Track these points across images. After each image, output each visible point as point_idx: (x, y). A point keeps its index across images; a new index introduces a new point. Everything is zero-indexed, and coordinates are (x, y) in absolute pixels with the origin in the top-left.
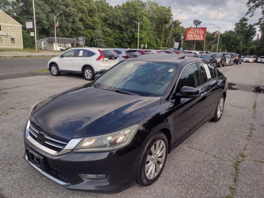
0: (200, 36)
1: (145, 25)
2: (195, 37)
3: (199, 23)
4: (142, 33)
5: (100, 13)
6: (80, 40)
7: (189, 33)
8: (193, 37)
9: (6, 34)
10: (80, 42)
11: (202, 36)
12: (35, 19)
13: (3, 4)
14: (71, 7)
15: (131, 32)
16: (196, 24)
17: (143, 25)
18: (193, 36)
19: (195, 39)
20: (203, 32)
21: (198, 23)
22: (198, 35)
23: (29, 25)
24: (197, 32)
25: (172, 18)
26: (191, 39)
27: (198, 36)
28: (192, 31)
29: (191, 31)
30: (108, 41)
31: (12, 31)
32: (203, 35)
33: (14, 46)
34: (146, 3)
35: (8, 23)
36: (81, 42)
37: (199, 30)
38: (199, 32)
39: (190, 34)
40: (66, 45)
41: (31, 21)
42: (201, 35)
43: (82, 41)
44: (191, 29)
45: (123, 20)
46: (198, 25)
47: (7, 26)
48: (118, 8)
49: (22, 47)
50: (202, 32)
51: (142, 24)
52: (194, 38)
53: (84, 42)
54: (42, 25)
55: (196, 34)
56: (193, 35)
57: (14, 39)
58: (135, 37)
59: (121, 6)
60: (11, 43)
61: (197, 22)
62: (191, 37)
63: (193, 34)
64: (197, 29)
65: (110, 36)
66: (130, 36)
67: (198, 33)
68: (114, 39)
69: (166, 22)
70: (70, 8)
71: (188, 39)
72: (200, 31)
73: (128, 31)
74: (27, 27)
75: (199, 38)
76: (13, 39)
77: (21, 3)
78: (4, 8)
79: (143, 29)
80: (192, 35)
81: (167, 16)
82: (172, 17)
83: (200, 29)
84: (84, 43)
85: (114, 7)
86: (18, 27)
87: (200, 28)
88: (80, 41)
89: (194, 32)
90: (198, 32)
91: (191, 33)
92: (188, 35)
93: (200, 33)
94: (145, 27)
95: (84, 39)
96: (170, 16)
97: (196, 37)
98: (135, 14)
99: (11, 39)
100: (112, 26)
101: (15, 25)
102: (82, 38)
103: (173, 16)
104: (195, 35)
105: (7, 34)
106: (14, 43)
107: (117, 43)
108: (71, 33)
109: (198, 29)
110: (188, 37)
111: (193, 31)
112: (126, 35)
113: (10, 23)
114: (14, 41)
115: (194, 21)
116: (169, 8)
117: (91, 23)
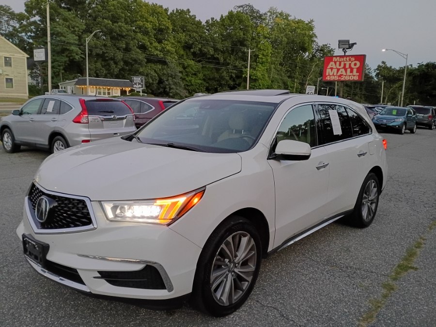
0: (352, 71)
1: (263, 55)
2: (342, 75)
3: (351, 46)
4: (257, 69)
5: (178, 34)
6: (135, 82)
7: (329, 67)
8: (339, 74)
10: (135, 86)
11: (357, 72)
12: (49, 44)
14: (122, 23)
15: (235, 67)
16: (343, 49)
17: (258, 55)
18: (337, 73)
19: (342, 79)
20: (358, 64)
21: (347, 46)
22: (349, 70)
23: (39, 54)
24: (345, 65)
25: (315, 41)
26: (332, 78)
27: (348, 73)
28: (335, 63)
29: (333, 63)
30: (192, 85)
32: (358, 70)
33: (11, 93)
34: (266, 14)
36: (137, 86)
37: (350, 60)
38: (350, 64)
39: (332, 69)
40: (110, 91)
41: (42, 48)
42: (355, 70)
43: (139, 84)
44: (334, 58)
45: (219, 46)
46: (347, 50)
48: (212, 24)
49: (25, 95)
50: (355, 64)
51: (258, 53)
53: (142, 85)
54: (69, 55)
55: (344, 67)
56: (338, 70)
57: (11, 79)
58: (243, 76)
59: (218, 20)
60: (7, 87)
61: (346, 45)
62: (333, 75)
63: (337, 68)
64: (345, 58)
65: (195, 74)
66: (234, 76)
67: (347, 66)
68: (204, 80)
69: (304, 50)
70: (120, 23)
71: (328, 78)
72: (352, 61)
73: (230, 67)
74: (36, 59)
75: (350, 76)
76: (9, 81)
77: (35, 16)
78: (7, 26)
79: (258, 63)
80: (335, 70)
81: (306, 38)
82: (315, 39)
83: (353, 59)
84: (142, 87)
85: (204, 23)
86: (21, 59)
87: (352, 56)
88: (136, 84)
89: (340, 65)
90: (348, 63)
91: (334, 67)
92: (328, 71)
93: (353, 66)
94: (262, 59)
95: (142, 81)
96: (311, 37)
97: (344, 74)
98: (244, 34)
99: (7, 79)
100: (200, 56)
101: (15, 55)
102: (139, 79)
106: (12, 87)
107: (210, 88)
109: (348, 58)
110: (327, 74)
111: (338, 63)
112: (225, 74)
113: (7, 52)
114: (11, 84)
115: (340, 41)
116: (309, 23)
117: (159, 53)
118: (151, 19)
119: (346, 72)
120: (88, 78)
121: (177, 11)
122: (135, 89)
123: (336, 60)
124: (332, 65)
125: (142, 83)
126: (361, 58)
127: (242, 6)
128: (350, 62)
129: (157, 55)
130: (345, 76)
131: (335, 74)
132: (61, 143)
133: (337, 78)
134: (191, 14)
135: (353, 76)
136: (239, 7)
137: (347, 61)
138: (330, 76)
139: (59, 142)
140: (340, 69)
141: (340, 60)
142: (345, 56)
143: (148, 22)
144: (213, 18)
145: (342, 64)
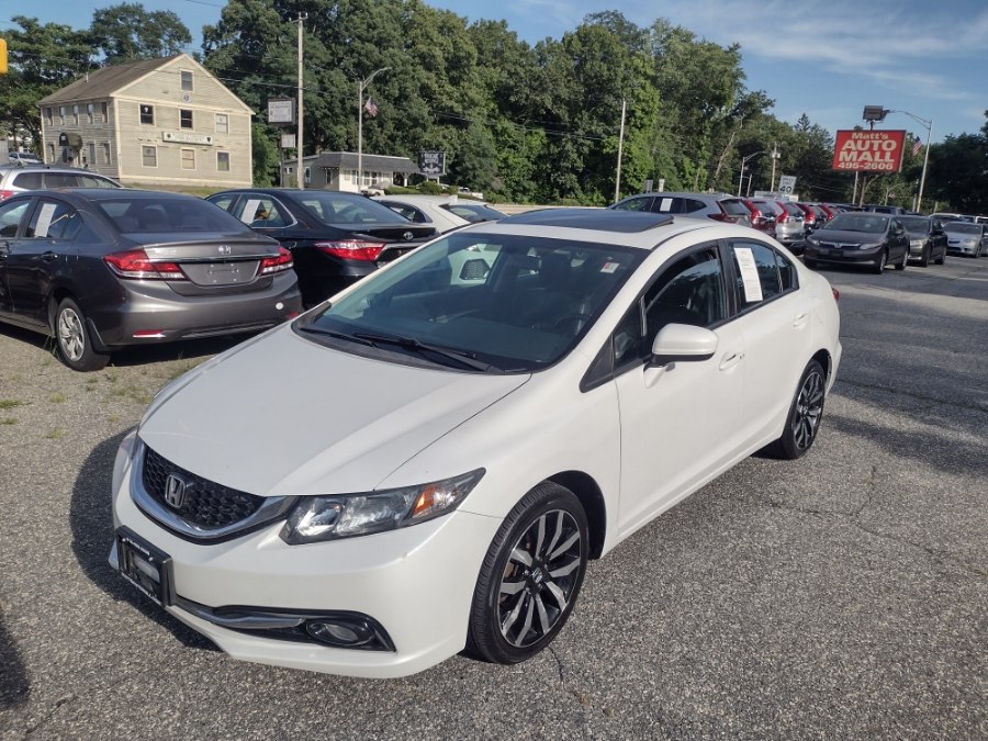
0: (882, 156)
1: (643, 110)
2: (867, 161)
3: (882, 115)
4: (632, 138)
5: (487, 67)
6: (426, 161)
7: (844, 148)
8: (861, 159)
9: (206, 141)
10: (426, 169)
11: (891, 158)
12: (301, 92)
13: (167, 38)
14: (393, 48)
15: (590, 134)
16: (870, 120)
17: (633, 112)
18: (858, 157)
19: (866, 168)
20: (894, 144)
21: (879, 116)
22: (878, 154)
23: (280, 111)
24: (872, 145)
25: (741, 85)
26: (850, 166)
27: (877, 159)
28: (856, 141)
29: (852, 142)
30: (507, 167)
31: (223, 128)
32: (893, 154)
33: (226, 179)
34: (647, 31)
35: (213, 104)
36: (431, 170)
37: (880, 138)
38: (880, 145)
39: (849, 151)
40: (377, 178)
41: (286, 100)
42: (888, 155)
43: (435, 165)
44: (855, 134)
45: (564, 93)
46: (876, 122)
47: (210, 115)
48: (547, 49)
49: (248, 184)
50: (889, 145)
51: (634, 108)
52: (863, 162)
53: (441, 168)
55: (871, 149)
56: (860, 153)
57: (226, 155)
60: (219, 169)
61: (874, 113)
62: (851, 161)
63: (858, 150)
64: (872, 135)
65: (514, 147)
66: (586, 151)
67: (875, 148)
68: (528, 157)
70: (391, 49)
71: (842, 166)
72: (884, 141)
73: (581, 132)
74: (271, 119)
75: (879, 163)
76: (223, 157)
79: (635, 125)
80: (854, 154)
81: (726, 79)
82: (741, 80)
83: (886, 136)
84: (441, 172)
85: (532, 46)
86: (241, 117)
87: (885, 132)
88: (428, 165)
89: (863, 146)
90: (876, 143)
91: (853, 147)
92: (843, 155)
93: (884, 147)
94: (640, 118)
95: (441, 160)
96: (735, 77)
97: (869, 158)
98: (609, 70)
99: (220, 154)
101: (235, 110)
102: (436, 156)
103: (744, 77)
104: (864, 154)
105: (209, 139)
106: (228, 168)
108: (392, 138)
109: (877, 135)
110: (841, 159)
111: (860, 142)
112: (569, 146)
113: (220, 105)
114: (225, 163)
115: (866, 108)
116: (731, 49)
117: (455, 105)
118: (441, 39)
119: (873, 157)
120: (360, 154)
121: (483, 23)
122: (426, 174)
123: (857, 138)
124: (849, 145)
125: (440, 165)
126: (898, 135)
127: (600, 16)
128: (881, 142)
129: (452, 107)
130: (871, 163)
131: (854, 159)
133: (858, 166)
134: (508, 30)
135: (883, 164)
136: (595, 17)
137: (875, 139)
138: (846, 162)
140: (863, 151)
141: (864, 138)
142: (871, 131)
143: (435, 45)
144: (551, 39)
145: (868, 143)
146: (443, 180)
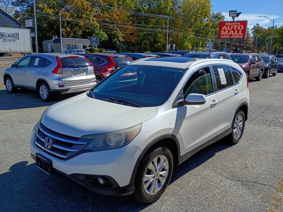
0: (238, 32)
2: (232, 35)
3: (238, 15)
6: (92, 40)
7: (223, 29)
8: (229, 34)
10: (92, 43)
11: (242, 33)
16: (233, 17)
18: (228, 33)
19: (232, 37)
20: (243, 27)
21: (235, 15)
22: (236, 31)
23: (29, 23)
24: (234, 28)
27: (236, 33)
28: (227, 26)
29: (226, 27)
32: (242, 31)
38: (237, 27)
39: (225, 30)
40: (76, 47)
41: (31, 19)
42: (240, 31)
43: (95, 42)
44: (226, 24)
46: (235, 18)
50: (241, 27)
52: (230, 35)
55: (233, 30)
56: (229, 31)
62: (226, 35)
63: (228, 30)
67: (235, 29)
71: (222, 37)
72: (238, 25)
74: (26, 26)
75: (237, 35)
80: (227, 32)
83: (239, 24)
87: (238, 21)
88: (93, 42)
91: (226, 29)
92: (222, 32)
93: (239, 28)
97: (233, 34)
109: (236, 23)
110: (222, 34)
111: (229, 27)
115: (230, 11)
119: (234, 32)
120: (61, 38)
122: (92, 45)
123: (227, 25)
124: (225, 28)
125: (97, 41)
126: (244, 23)
128: (237, 26)
130: (234, 35)
131: (227, 34)
132: (45, 87)
133: (228, 37)
135: (239, 36)
137: (235, 25)
138: (224, 35)
139: (43, 86)
140: (230, 30)
141: (230, 25)
142: (234, 22)
145: (232, 27)
146: (98, 47)
